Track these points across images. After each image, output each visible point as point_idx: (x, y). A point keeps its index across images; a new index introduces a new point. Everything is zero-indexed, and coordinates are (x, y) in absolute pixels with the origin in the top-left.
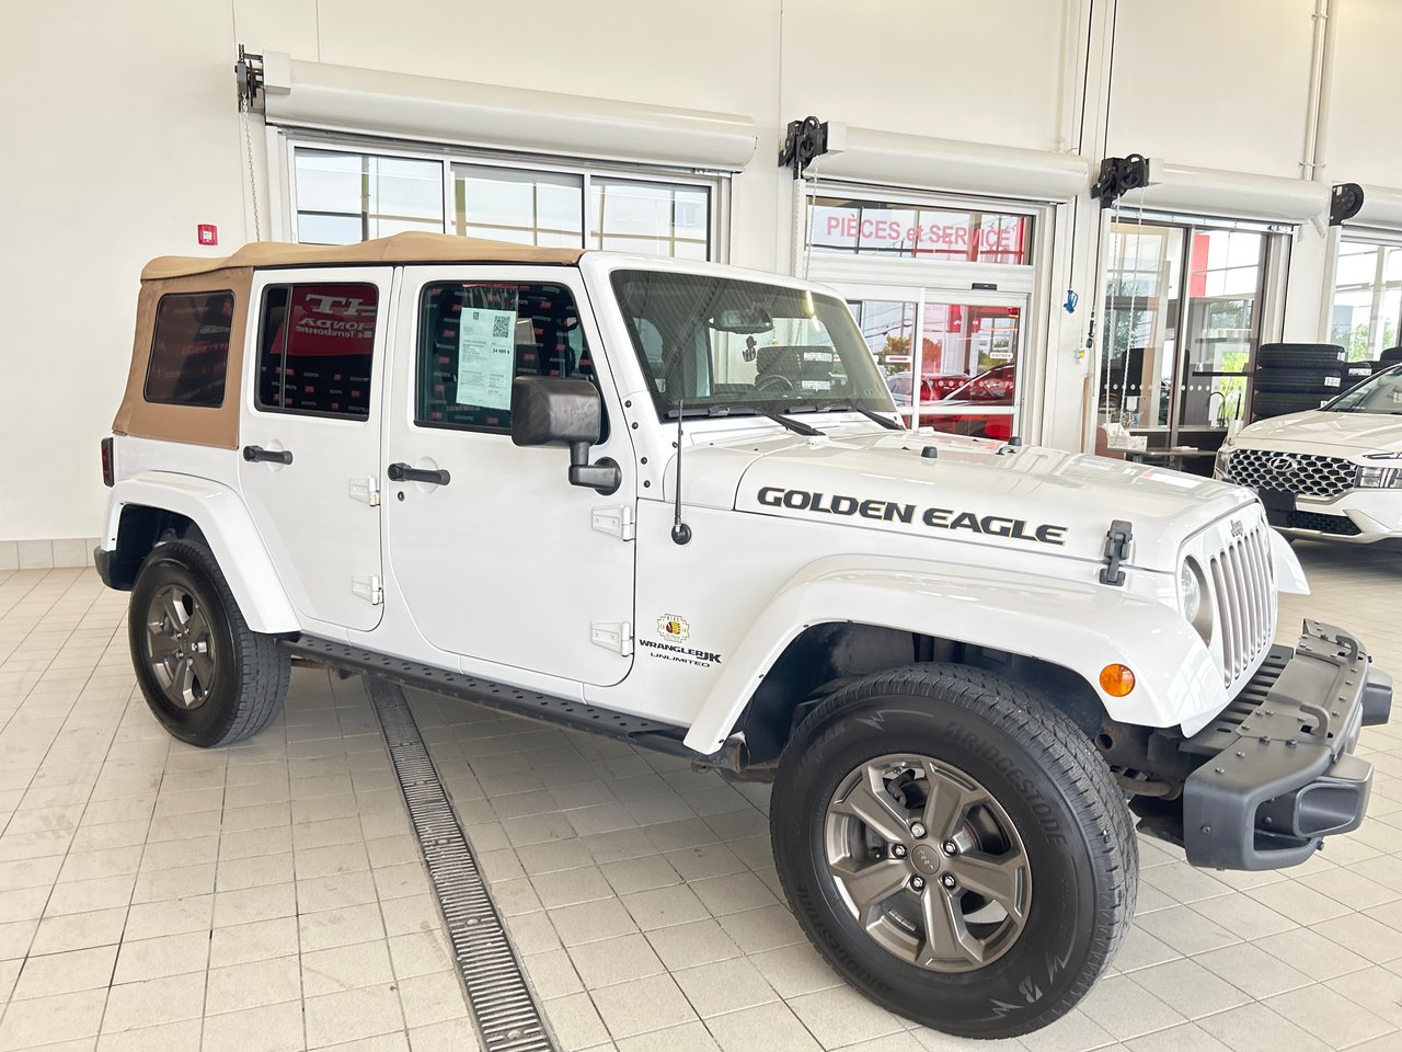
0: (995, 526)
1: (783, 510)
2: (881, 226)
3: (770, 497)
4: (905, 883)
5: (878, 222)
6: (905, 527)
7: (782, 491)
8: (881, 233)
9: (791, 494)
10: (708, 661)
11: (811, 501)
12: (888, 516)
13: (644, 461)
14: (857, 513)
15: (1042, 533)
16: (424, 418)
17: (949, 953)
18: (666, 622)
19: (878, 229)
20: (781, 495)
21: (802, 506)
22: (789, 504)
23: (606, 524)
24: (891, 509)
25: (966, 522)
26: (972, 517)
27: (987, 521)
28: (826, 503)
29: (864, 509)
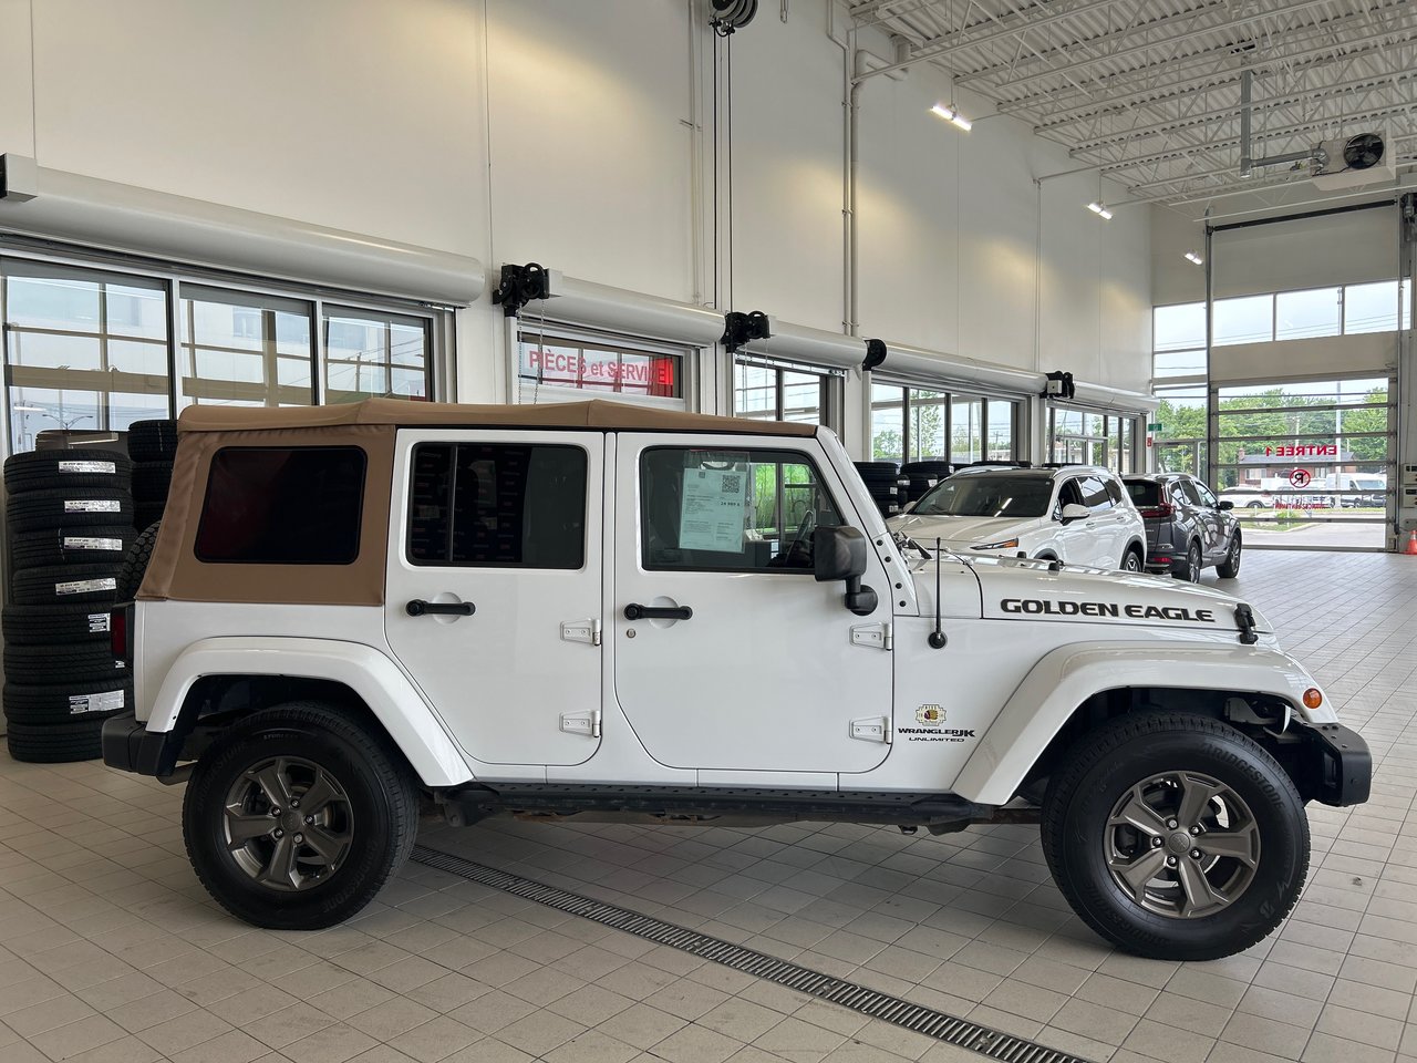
0: (1172, 613)
1: (1023, 615)
2: (571, 361)
3: (1011, 606)
4: (1165, 864)
5: (569, 358)
6: (1115, 619)
7: (1019, 601)
8: (571, 367)
9: (1026, 603)
10: (963, 737)
11: (1044, 607)
12: (1102, 613)
13: (898, 586)
14: (1080, 613)
15: (1200, 615)
16: (651, 562)
17: (1206, 902)
18: (924, 711)
19: (569, 364)
20: (1019, 604)
21: (1038, 611)
22: (1027, 611)
23: (867, 638)
24: (1102, 608)
25: (1153, 612)
26: (1155, 609)
27: (1166, 610)
28: (1055, 607)
29: (1084, 608)
